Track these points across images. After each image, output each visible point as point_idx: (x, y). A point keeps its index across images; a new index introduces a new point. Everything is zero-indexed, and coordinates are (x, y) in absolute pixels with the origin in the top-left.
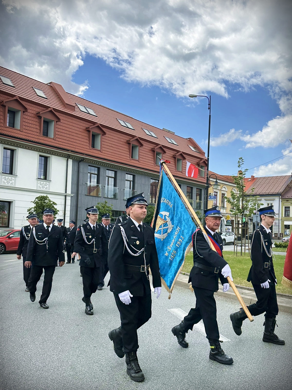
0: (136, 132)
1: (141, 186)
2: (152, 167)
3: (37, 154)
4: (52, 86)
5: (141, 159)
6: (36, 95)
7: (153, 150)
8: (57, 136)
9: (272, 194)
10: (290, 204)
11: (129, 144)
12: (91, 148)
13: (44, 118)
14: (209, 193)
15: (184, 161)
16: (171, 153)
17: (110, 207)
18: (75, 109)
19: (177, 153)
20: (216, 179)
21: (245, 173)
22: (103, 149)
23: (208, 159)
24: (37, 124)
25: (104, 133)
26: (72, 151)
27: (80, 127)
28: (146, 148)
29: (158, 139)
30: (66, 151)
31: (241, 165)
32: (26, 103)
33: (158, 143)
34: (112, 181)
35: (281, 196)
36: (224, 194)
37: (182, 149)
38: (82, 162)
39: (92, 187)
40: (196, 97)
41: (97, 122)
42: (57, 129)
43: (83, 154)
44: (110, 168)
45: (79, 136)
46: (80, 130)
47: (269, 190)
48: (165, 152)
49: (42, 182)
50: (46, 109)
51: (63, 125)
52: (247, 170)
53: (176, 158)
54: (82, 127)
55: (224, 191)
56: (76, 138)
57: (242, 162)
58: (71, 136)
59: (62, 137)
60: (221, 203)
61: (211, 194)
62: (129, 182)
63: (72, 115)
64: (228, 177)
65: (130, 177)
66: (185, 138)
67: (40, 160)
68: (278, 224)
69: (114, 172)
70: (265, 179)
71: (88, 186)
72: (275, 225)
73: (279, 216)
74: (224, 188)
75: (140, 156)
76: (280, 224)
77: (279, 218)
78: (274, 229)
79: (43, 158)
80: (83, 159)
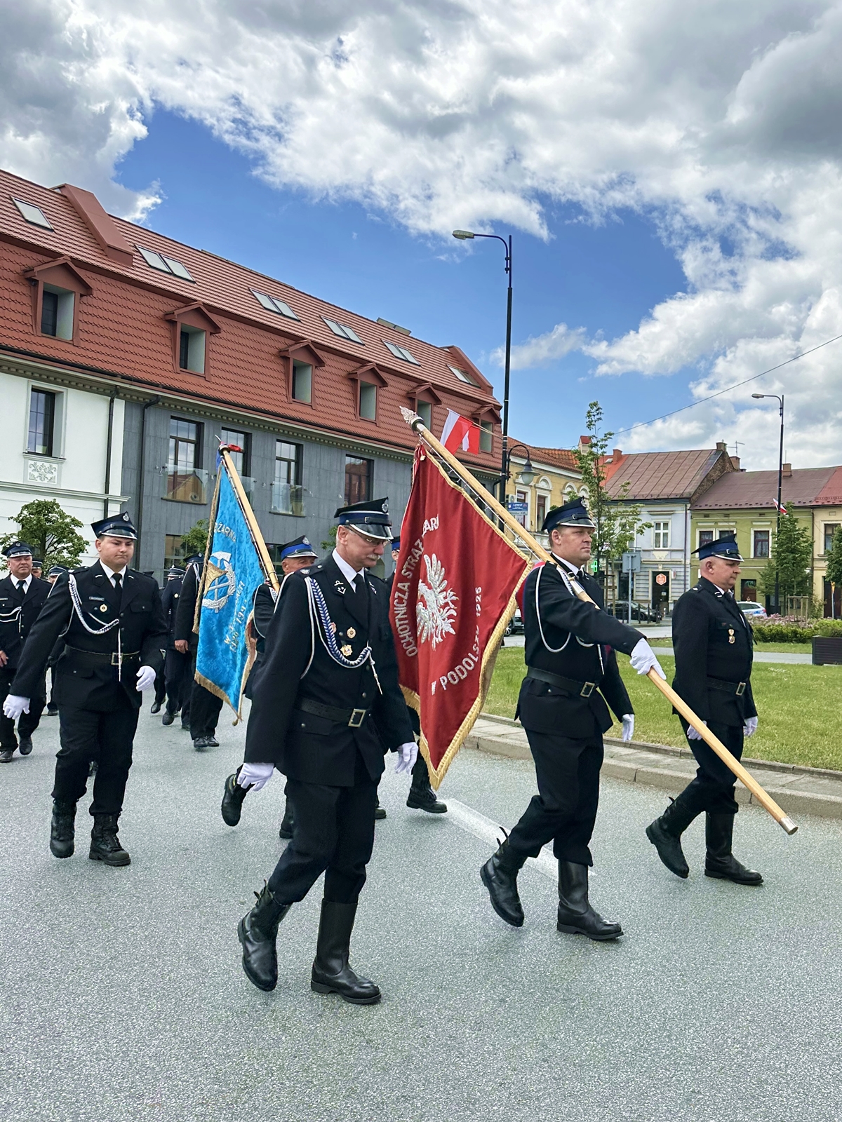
0: (304, 326)
1: (319, 474)
2: (349, 422)
4: (65, 197)
5: (318, 401)
6: (23, 220)
7: (352, 376)
9: (666, 497)
10: (713, 524)
11: (286, 359)
12: (179, 369)
13: (45, 283)
14: (506, 494)
15: (436, 409)
16: (408, 385)
18: (134, 260)
19: (419, 386)
20: (529, 459)
21: (606, 443)
22: (213, 372)
23: (506, 404)
24: (26, 300)
25: (216, 329)
26: (123, 377)
27: (147, 310)
28: (334, 370)
29: (366, 348)
30: (108, 377)
31: (596, 421)
33: (364, 357)
34: (236, 461)
35: (690, 503)
36: (544, 498)
37: (432, 375)
38: (152, 408)
39: (180, 476)
40: (473, 238)
41: (194, 297)
42: (82, 317)
43: (157, 385)
44: (230, 423)
45: (144, 335)
46: (148, 319)
47: (660, 488)
48: (384, 384)
49: (39, 464)
50: (51, 259)
51: (100, 304)
53: (415, 399)
54: (153, 312)
55: (545, 490)
56: (135, 341)
57: (598, 414)
58: (122, 337)
59: (96, 339)
60: (535, 522)
61: (510, 497)
62: (285, 464)
63: (126, 278)
65: (287, 451)
66: (440, 347)
67: (34, 402)
68: (683, 578)
69: (242, 436)
70: (650, 460)
71: (169, 474)
72: (675, 580)
73: (685, 555)
74: (543, 482)
75: (317, 393)
76: (687, 578)
77: (685, 562)
78: (674, 590)
79: (42, 396)
80: (155, 398)
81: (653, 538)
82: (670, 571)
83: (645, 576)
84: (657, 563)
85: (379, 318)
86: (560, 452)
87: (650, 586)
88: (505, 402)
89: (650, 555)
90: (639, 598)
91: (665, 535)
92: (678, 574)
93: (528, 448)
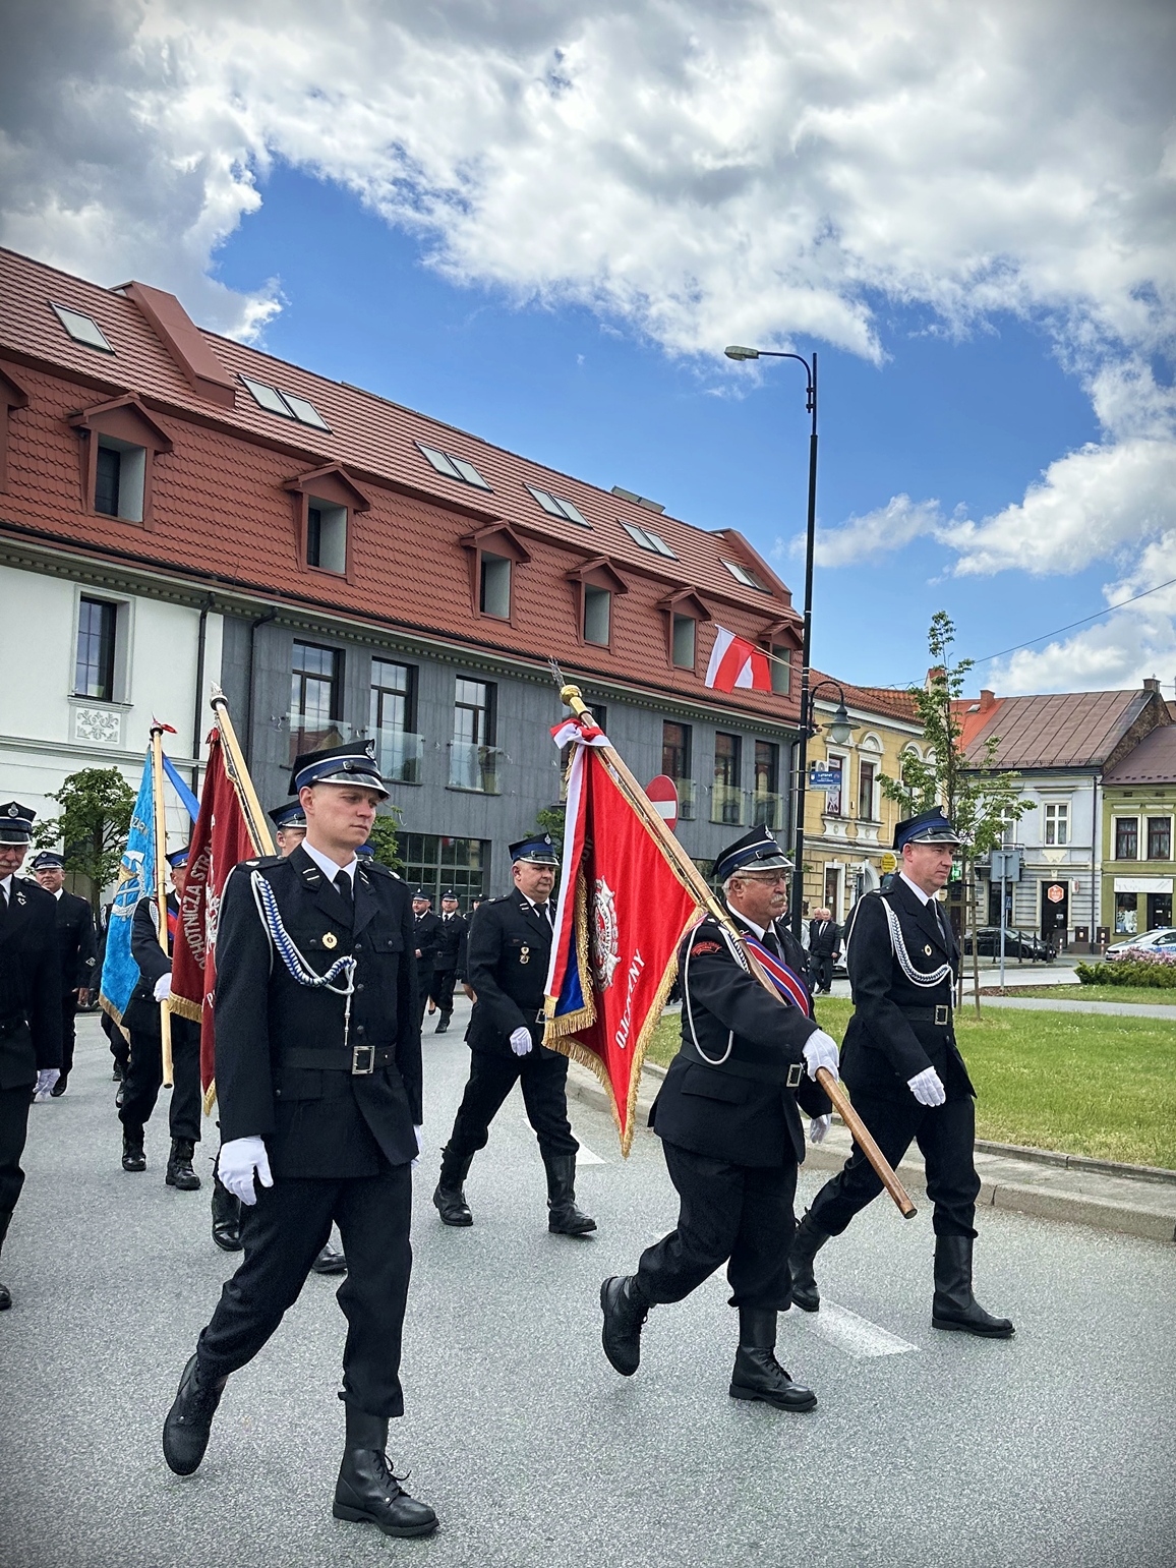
0: (500, 499)
1: (521, 729)
2: (565, 647)
3: (72, 588)
4: (133, 301)
5: (520, 615)
6: (67, 337)
7: (573, 577)
8: (156, 514)
9: (1063, 765)
10: (1138, 807)
11: (471, 551)
12: (305, 566)
13: (99, 434)
14: (809, 759)
15: (702, 627)
16: (649, 593)
17: (387, 818)
18: (237, 398)
19: (675, 592)
20: (842, 704)
21: (962, 676)
22: (358, 570)
23: (808, 616)
24: (71, 460)
25: (362, 505)
26: (222, 580)
27: (255, 475)
28: (544, 568)
29: (592, 532)
30: (197, 579)
31: (943, 643)
32: (22, 370)
33: (592, 547)
34: (394, 707)
35: (1102, 774)
36: (871, 766)
37: (696, 575)
38: (264, 627)
39: (308, 733)
40: (755, 357)
41: (331, 455)
42: (158, 486)
43: (272, 592)
44: (386, 650)
45: (252, 513)
46: (259, 489)
47: (1054, 750)
48: (622, 588)
49: (93, 713)
50: (111, 397)
51: (184, 466)
52: (968, 663)
53: (669, 612)
54: (265, 478)
55: (872, 752)
56: (241, 524)
57: (947, 631)
59: (177, 519)
60: (856, 803)
61: (817, 764)
62: (469, 713)
63: (225, 424)
64: (886, 694)
65: (472, 692)
66: (707, 531)
67: (85, 618)
68: (1090, 892)
69: (404, 669)
70: (1038, 706)
71: (291, 730)
72: (1078, 894)
73: (1093, 855)
74: (869, 741)
75: (518, 604)
76: (1097, 892)
77: (1094, 867)
78: (1075, 911)
79: (97, 609)
80: (270, 612)
81: (1043, 828)
82: (1070, 881)
83: (1030, 888)
84: (1048, 868)
85: (615, 487)
86: (896, 695)
87: (1038, 904)
88: (805, 614)
89: (1038, 855)
90: (1019, 923)
91: (1063, 824)
92: (1083, 885)
93: (842, 687)
